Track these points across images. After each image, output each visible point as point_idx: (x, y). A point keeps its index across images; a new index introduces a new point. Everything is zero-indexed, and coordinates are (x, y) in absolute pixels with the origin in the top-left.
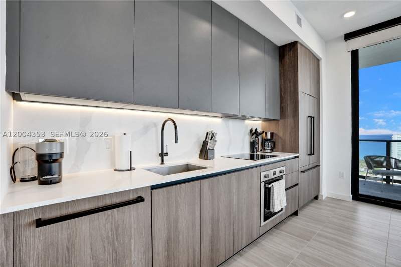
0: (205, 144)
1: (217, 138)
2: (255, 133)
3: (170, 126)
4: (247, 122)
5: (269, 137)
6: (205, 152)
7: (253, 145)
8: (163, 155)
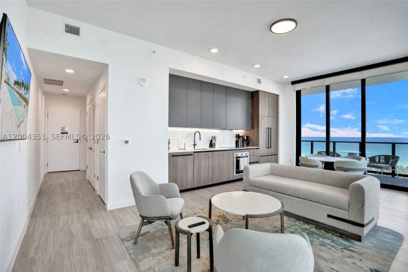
0: (211, 141)
1: (217, 139)
2: (238, 136)
3: (197, 134)
4: (234, 131)
5: (245, 138)
6: (211, 145)
7: (237, 142)
8: (195, 145)
